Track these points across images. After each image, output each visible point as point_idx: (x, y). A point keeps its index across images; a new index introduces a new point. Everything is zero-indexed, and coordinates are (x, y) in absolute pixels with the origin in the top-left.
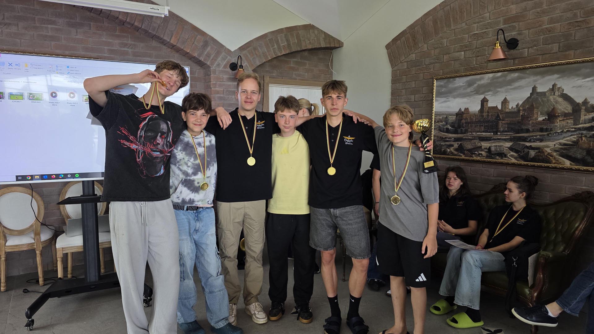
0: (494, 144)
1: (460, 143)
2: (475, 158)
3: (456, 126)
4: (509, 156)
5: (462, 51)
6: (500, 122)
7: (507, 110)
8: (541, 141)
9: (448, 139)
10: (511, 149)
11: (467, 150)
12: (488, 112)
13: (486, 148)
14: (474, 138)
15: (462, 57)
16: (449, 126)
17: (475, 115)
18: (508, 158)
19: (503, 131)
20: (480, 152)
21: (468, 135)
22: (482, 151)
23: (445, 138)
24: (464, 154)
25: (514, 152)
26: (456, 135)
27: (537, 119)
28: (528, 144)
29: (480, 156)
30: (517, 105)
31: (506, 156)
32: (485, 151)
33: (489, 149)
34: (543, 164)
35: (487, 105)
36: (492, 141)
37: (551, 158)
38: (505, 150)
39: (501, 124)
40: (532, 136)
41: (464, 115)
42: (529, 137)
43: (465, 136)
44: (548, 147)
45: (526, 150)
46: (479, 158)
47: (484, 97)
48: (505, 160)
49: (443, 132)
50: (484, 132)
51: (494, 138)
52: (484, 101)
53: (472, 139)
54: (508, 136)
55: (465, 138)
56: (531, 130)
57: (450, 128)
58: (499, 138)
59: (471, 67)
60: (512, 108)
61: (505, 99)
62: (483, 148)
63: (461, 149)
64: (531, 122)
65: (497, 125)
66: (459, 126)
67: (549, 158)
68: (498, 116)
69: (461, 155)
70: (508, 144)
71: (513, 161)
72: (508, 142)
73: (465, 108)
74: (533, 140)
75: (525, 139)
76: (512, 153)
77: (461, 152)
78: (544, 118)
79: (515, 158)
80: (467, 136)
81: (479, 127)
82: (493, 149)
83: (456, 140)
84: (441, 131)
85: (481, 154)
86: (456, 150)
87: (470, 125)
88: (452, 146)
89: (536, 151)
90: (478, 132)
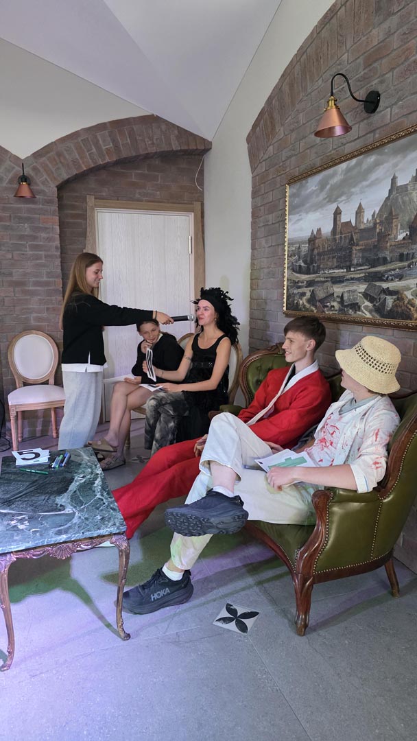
0: (347, 289)
1: (311, 289)
2: (327, 313)
3: (307, 259)
4: (362, 308)
6: (354, 248)
7: (362, 226)
8: (401, 277)
9: (300, 284)
10: (365, 295)
11: (319, 301)
12: (341, 232)
13: (339, 296)
14: (327, 279)
16: (301, 261)
17: (327, 239)
18: (362, 311)
19: (357, 265)
21: (320, 275)
22: (334, 301)
23: (298, 282)
24: (316, 307)
25: (369, 301)
26: (309, 276)
27: (396, 237)
28: (385, 285)
29: (332, 310)
30: (373, 215)
31: (359, 308)
32: (337, 301)
33: (342, 297)
34: (404, 322)
35: (340, 219)
36: (345, 284)
37: (412, 309)
38: (358, 298)
39: (354, 252)
40: (390, 270)
41: (317, 241)
42: (386, 271)
44: (408, 288)
45: (383, 296)
46: (330, 313)
47: (337, 205)
48: (358, 315)
49: (296, 272)
50: (336, 267)
51: (347, 277)
52: (337, 214)
53: (324, 282)
54: (363, 273)
55: (316, 279)
56: (388, 258)
57: (302, 264)
58: (352, 276)
60: (367, 220)
61: (360, 205)
62: (335, 295)
63: (313, 299)
64: (388, 244)
65: (350, 254)
66: (312, 261)
67: (410, 309)
68: (351, 238)
69: (314, 309)
70: (362, 287)
71: (368, 315)
72: (362, 283)
73: (317, 229)
74: (390, 278)
75: (380, 277)
76: (366, 303)
78: (405, 234)
79: (370, 312)
80: (320, 277)
81: (331, 260)
82: (346, 297)
83: (310, 284)
84: (294, 271)
85: (333, 306)
86: (308, 300)
87: (322, 256)
88: (305, 294)
89: (395, 297)
90: (330, 269)
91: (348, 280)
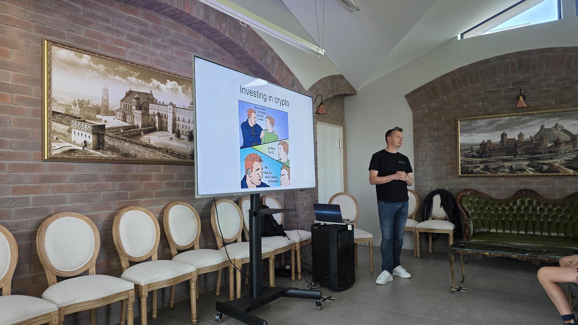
0: (514, 164)
1: (485, 164)
2: (499, 174)
3: (481, 152)
4: (527, 171)
5: (480, 102)
6: (518, 148)
7: (523, 141)
8: (551, 159)
9: (474, 163)
10: (529, 166)
11: (492, 169)
12: (508, 142)
13: (509, 167)
14: (498, 160)
15: (480, 106)
16: (474, 153)
17: (496, 144)
18: (527, 172)
19: (521, 154)
20: (503, 170)
21: (493, 159)
22: (505, 168)
23: (472, 162)
24: (490, 172)
25: (531, 168)
26: (481, 159)
27: (546, 145)
28: (542, 162)
29: (504, 173)
30: (531, 137)
31: (525, 171)
32: (508, 169)
33: (511, 167)
34: (555, 174)
35: (506, 137)
36: (513, 162)
37: (559, 169)
38: (524, 167)
39: (519, 150)
40: (544, 157)
41: (488, 145)
42: (541, 157)
43: (489, 159)
44: (556, 162)
45: (541, 166)
46: (503, 174)
47: (503, 132)
48: (524, 173)
49: (469, 157)
50: (505, 155)
51: (514, 159)
52: (503, 136)
53: (496, 161)
54: (525, 157)
55: (489, 160)
56: (543, 152)
57: (475, 154)
58: (518, 159)
59: (488, 113)
60: (527, 139)
61: (521, 133)
62: (505, 166)
63: (486, 169)
64: (542, 147)
65: (516, 150)
66: (484, 153)
67: (558, 169)
68: (516, 144)
69: (487, 172)
70: (527, 163)
71: (531, 173)
72: (526, 161)
73: (488, 140)
74: (545, 159)
75: (539, 159)
76: (530, 168)
77: (487, 171)
78: (551, 144)
79: (533, 171)
80: (491, 159)
81: (500, 152)
82: (514, 167)
83: (481, 162)
84: (467, 157)
85: (505, 171)
86: (482, 169)
87: (493, 151)
88: (479, 167)
89: (548, 166)
90: (500, 156)
91: (514, 160)
